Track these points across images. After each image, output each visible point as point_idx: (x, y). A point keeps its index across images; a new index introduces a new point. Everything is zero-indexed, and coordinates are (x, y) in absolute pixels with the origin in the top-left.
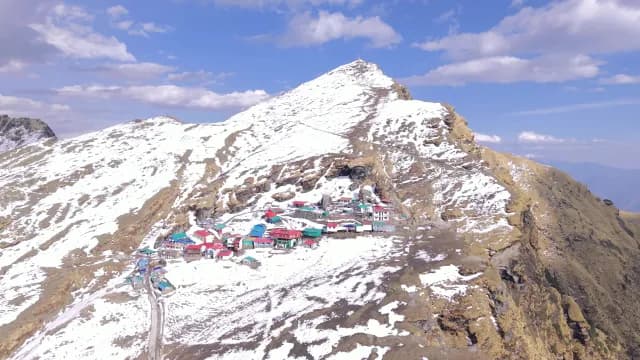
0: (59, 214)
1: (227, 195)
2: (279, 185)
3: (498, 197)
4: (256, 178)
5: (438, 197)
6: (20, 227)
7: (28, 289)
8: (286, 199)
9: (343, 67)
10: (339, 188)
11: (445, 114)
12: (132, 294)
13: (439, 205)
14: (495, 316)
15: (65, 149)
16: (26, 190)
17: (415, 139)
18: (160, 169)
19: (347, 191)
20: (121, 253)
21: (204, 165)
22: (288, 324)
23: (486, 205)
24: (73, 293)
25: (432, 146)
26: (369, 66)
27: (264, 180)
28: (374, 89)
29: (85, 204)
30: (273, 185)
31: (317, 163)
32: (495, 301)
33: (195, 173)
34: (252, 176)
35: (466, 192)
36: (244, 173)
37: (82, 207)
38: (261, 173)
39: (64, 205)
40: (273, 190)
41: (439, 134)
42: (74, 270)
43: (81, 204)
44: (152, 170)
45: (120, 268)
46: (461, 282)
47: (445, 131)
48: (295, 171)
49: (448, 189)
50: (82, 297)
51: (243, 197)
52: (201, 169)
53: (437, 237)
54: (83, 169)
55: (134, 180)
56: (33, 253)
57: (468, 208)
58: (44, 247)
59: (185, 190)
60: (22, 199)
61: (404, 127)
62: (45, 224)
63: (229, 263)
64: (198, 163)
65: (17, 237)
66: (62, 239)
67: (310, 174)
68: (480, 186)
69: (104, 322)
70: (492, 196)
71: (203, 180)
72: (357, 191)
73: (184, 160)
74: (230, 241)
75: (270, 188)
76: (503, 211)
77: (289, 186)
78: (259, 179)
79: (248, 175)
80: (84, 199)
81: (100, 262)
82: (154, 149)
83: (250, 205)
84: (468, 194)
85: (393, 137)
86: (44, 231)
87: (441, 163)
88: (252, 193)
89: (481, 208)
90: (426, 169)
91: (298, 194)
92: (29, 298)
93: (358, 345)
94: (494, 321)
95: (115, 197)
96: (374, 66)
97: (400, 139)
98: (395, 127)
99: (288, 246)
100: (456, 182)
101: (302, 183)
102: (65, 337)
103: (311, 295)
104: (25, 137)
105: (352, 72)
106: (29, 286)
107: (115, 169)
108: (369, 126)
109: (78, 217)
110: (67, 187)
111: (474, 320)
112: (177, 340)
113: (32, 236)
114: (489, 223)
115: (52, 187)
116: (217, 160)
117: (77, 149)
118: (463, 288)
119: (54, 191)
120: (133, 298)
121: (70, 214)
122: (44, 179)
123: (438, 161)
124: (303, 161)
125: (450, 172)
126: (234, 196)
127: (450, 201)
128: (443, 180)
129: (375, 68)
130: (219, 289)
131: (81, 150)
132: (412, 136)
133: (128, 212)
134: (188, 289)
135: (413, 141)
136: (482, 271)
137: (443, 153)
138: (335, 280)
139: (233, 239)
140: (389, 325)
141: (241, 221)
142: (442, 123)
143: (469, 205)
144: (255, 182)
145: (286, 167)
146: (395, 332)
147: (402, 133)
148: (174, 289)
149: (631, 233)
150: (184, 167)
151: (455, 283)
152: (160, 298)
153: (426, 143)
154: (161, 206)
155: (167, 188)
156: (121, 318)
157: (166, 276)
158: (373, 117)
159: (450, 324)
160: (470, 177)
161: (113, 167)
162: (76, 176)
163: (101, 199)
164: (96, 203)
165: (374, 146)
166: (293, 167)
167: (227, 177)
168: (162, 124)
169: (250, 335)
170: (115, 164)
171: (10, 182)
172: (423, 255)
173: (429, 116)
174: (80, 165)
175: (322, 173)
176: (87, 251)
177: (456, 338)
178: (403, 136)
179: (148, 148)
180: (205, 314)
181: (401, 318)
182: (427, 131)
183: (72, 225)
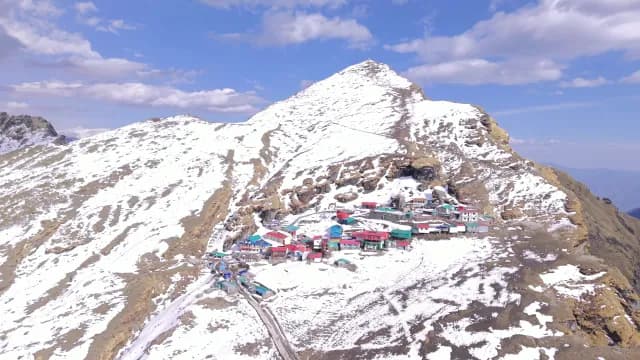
0: (111, 217)
1: (287, 196)
2: (339, 185)
3: (554, 197)
4: (314, 179)
5: (493, 197)
6: (72, 230)
7: (109, 297)
8: (349, 200)
9: (354, 67)
10: (406, 188)
11: (481, 115)
12: (228, 299)
13: (496, 205)
14: (630, 315)
15: (86, 148)
16: (64, 192)
17: (456, 139)
18: (205, 169)
19: (416, 192)
20: (193, 257)
21: (252, 166)
22: (428, 327)
23: (543, 204)
24: (154, 300)
25: (475, 146)
26: (380, 66)
27: (323, 181)
28: (396, 90)
29: (136, 206)
30: (333, 186)
31: (376, 163)
32: (627, 299)
33: (244, 174)
34: (310, 176)
35: (519, 192)
36: (299, 174)
37: (133, 209)
38: (318, 174)
39: (114, 207)
40: (334, 191)
41: (480, 134)
42: (150, 275)
43: (131, 206)
44: (197, 171)
45: (196, 272)
46: (585, 282)
47: (484, 132)
48: (353, 172)
49: (502, 189)
50: (164, 304)
51: (305, 198)
52: (250, 169)
53: (534, 237)
54: (121, 170)
55: (181, 182)
56: (95, 258)
57: (526, 207)
58: (106, 252)
59: (238, 191)
60: (64, 201)
61: (443, 127)
62: (99, 228)
63: (323, 266)
64: (244, 163)
65: (72, 242)
66: (122, 243)
67: (371, 174)
68: (532, 186)
69: (212, 329)
70: (548, 196)
71: (253, 181)
72: (429, 191)
73: (229, 159)
74: (317, 243)
75: (330, 189)
76: (563, 211)
77: (350, 186)
78: (318, 180)
79: (305, 176)
80: (133, 201)
81: (173, 267)
82: (190, 149)
83: (313, 206)
84: (523, 193)
85: (435, 137)
86: (99, 235)
87: (489, 163)
88: (314, 195)
89: (539, 207)
90: (474, 170)
91: (360, 194)
92: (114, 305)
93: (523, 347)
94: (629, 319)
95: (166, 199)
96: (387, 67)
97: (442, 139)
98: (434, 127)
99: (378, 248)
100: (508, 182)
101: (363, 184)
102: (174, 346)
103: (436, 298)
104: (28, 135)
105: (364, 73)
106: (109, 293)
107: (154, 170)
108: (408, 127)
109: (132, 220)
110: (108, 188)
111: (610, 318)
112: (310, 347)
113: (88, 240)
114: (551, 223)
115: (92, 189)
116: (263, 160)
117: (100, 149)
118: (590, 288)
119: (95, 192)
120: (231, 304)
121: (122, 217)
122: (81, 180)
123: (485, 162)
124: (361, 161)
125: (499, 172)
126: (296, 197)
127: (506, 200)
128: (494, 181)
129: (388, 68)
130: (326, 292)
131: (104, 150)
132: (452, 136)
133: (189, 214)
134: (290, 294)
135: (454, 141)
136: (606, 270)
137: (487, 154)
138: (451, 282)
139: (320, 241)
140: (541, 326)
141: (309, 222)
142: (479, 124)
143: (526, 205)
144: (315, 183)
145: (343, 168)
146: (550, 333)
147: (442, 134)
148: (274, 293)
149: (631, 231)
150: (231, 168)
151: (579, 282)
152: (262, 303)
153: (468, 144)
154: (219, 207)
155: (221, 189)
156: (228, 324)
157: (257, 279)
158: (408, 118)
159: (587, 323)
160: (519, 177)
161: (151, 167)
162: (115, 177)
163: (151, 201)
164: (147, 205)
165: (419, 146)
166: (351, 168)
167: (283, 177)
168: (187, 123)
169: (391, 339)
170: (153, 164)
171: (40, 183)
172: (531, 255)
173: (466, 117)
174: (116, 166)
175: (382, 173)
176: (159, 255)
177: (595, 337)
178: (443, 137)
179: (184, 148)
180: (324, 319)
181: (550, 319)
182: (467, 131)
183: (128, 229)
